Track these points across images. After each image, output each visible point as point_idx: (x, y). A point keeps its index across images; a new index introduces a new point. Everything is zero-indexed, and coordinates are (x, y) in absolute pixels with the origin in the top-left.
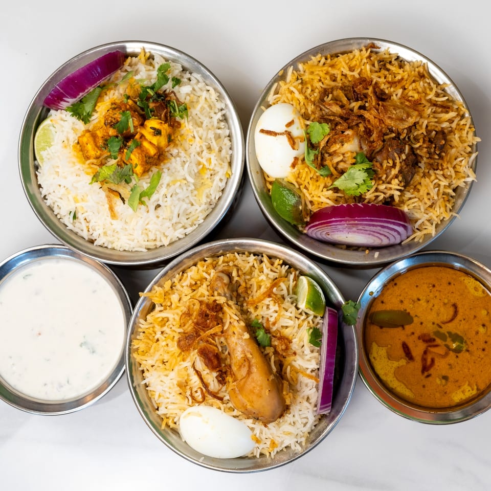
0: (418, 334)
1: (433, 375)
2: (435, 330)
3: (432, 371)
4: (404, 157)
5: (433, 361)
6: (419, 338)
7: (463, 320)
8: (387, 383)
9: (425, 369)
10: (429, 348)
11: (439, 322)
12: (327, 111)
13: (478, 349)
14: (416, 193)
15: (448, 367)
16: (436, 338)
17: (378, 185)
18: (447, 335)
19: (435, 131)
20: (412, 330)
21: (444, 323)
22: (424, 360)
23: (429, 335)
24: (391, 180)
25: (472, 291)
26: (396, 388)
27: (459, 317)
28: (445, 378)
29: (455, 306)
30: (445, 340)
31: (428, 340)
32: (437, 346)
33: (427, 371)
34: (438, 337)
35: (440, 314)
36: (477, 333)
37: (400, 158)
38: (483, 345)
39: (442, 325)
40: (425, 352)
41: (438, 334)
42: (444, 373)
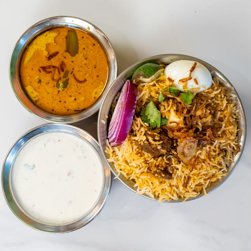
0: (65, 61)
1: (40, 74)
2: (69, 70)
3: (43, 73)
4: (159, 147)
5: (50, 72)
6: (62, 62)
7: (77, 86)
8: (31, 45)
9: (44, 68)
10: (57, 69)
11: (74, 72)
12: (200, 107)
13: (60, 98)
14: (135, 152)
15: (47, 82)
16: (64, 72)
17: (145, 127)
18: (67, 78)
19: (172, 173)
20: (67, 57)
21: (74, 75)
22: (49, 67)
23: (66, 68)
24: (146, 136)
25: (95, 91)
26: (29, 51)
27: (79, 84)
28: (40, 81)
29: (85, 81)
30: (64, 77)
31: (62, 67)
32: (59, 73)
33: (43, 70)
34: (65, 73)
35: (79, 72)
36: (71, 96)
37: (159, 144)
38: (63, 101)
39: (72, 75)
40: (54, 67)
41: (67, 72)
42: (42, 80)
